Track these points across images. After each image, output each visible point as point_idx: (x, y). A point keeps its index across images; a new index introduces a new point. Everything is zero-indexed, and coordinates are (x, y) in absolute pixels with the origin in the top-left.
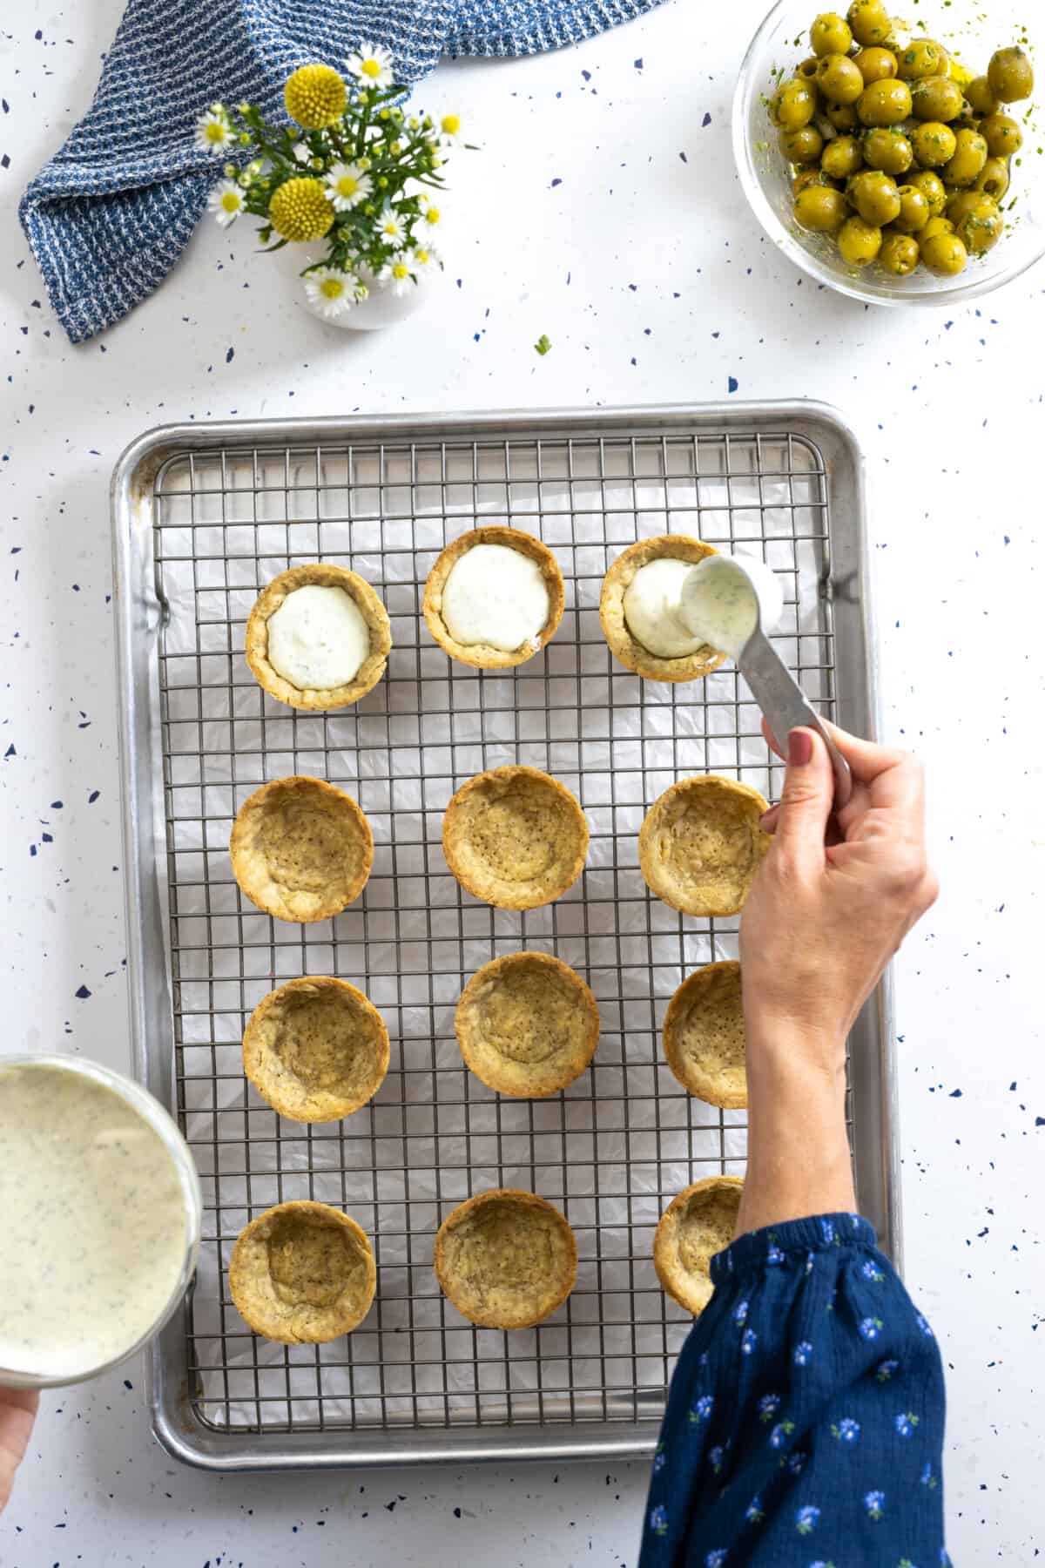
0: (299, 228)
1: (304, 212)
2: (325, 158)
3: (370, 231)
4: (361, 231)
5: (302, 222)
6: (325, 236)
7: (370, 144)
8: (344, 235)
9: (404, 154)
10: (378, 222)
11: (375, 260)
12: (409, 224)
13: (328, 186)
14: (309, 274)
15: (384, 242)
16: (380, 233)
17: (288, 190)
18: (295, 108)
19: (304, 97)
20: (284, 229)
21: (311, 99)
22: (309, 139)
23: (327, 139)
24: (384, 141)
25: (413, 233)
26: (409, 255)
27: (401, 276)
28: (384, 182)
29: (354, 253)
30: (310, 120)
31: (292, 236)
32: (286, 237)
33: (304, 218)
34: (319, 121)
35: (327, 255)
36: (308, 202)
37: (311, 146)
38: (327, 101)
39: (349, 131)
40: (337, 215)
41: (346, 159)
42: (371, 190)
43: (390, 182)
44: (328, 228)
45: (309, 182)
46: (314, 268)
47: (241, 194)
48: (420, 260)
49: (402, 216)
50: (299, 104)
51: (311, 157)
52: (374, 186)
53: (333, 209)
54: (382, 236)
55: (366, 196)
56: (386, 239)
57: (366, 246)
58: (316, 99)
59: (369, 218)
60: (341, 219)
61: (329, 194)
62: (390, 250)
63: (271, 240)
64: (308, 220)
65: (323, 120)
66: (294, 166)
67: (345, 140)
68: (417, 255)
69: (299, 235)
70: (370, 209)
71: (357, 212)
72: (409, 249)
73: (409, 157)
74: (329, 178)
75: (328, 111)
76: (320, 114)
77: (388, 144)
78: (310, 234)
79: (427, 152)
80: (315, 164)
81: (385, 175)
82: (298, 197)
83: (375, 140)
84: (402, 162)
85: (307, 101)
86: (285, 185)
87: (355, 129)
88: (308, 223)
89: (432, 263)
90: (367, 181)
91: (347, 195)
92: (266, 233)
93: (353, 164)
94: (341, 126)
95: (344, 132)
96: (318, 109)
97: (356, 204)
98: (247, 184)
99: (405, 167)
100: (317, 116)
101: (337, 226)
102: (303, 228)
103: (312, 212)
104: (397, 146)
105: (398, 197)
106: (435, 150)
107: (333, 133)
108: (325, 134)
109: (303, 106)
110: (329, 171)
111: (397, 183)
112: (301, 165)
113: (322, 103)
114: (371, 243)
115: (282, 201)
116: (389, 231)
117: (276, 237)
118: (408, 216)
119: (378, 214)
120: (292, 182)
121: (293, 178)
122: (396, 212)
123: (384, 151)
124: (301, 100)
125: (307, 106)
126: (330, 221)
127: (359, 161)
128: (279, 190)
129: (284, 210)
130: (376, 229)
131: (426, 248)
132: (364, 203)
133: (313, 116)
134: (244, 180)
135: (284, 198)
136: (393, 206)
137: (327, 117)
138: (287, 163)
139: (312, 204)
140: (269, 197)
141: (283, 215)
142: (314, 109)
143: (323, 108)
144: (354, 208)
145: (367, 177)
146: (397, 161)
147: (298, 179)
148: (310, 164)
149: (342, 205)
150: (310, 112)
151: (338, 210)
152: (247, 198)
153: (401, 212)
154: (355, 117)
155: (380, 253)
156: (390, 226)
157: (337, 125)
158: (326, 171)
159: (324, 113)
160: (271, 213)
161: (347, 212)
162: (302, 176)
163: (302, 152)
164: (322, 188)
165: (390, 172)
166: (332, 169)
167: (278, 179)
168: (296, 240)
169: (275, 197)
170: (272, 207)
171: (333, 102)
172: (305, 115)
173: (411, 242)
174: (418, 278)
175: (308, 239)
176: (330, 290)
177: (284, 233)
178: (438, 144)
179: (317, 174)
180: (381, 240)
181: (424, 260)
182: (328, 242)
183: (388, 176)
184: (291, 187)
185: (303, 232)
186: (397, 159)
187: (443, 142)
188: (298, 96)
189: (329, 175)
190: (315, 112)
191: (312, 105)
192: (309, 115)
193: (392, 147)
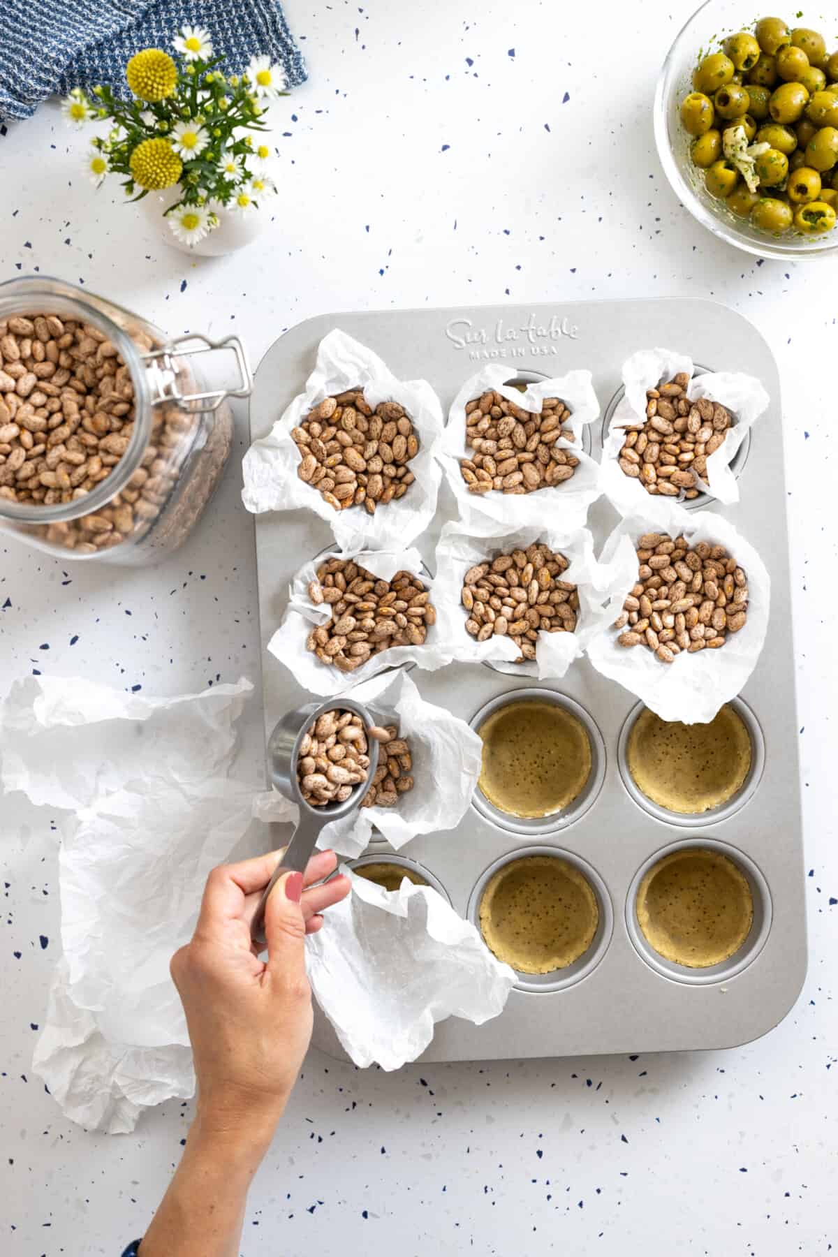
0: (155, 179)
1: (158, 166)
2: (168, 121)
3: (214, 172)
4: (206, 173)
5: (157, 174)
6: (178, 182)
7: (202, 104)
8: (194, 179)
9: (230, 107)
10: (219, 164)
11: (222, 194)
12: (243, 162)
13: (174, 142)
14: (171, 212)
15: (227, 180)
16: (223, 173)
17: (142, 149)
18: (137, 87)
19: (143, 78)
20: (144, 181)
21: (149, 78)
22: (153, 108)
23: (166, 106)
24: (213, 100)
25: (248, 170)
26: (248, 187)
27: (245, 204)
28: (218, 133)
29: (203, 193)
30: (150, 94)
31: (150, 186)
32: (146, 187)
33: (158, 171)
34: (157, 95)
35: (182, 196)
36: (160, 158)
37: (155, 113)
38: (161, 78)
39: (183, 97)
40: (184, 164)
41: (186, 119)
42: (209, 140)
43: (222, 131)
44: (178, 176)
45: (157, 141)
46: (173, 208)
47: (106, 158)
48: (258, 189)
49: (237, 157)
50: (139, 83)
51: (157, 121)
52: (210, 137)
53: (181, 160)
54: (225, 176)
55: (206, 145)
56: (228, 177)
57: (213, 186)
58: (152, 78)
59: (211, 162)
60: (188, 167)
61: (175, 148)
62: (231, 185)
63: (135, 191)
64: (162, 172)
65: (160, 93)
66: (144, 130)
67: (182, 105)
68: (255, 185)
69: (156, 185)
70: (210, 155)
71: (200, 159)
72: (247, 181)
73: (234, 110)
74: (174, 135)
75: (163, 85)
76: (157, 89)
77: (216, 101)
78: (165, 183)
79: (249, 104)
80: (160, 126)
81: (218, 127)
82: (152, 155)
83: (205, 101)
84: (230, 114)
85: (146, 80)
86: (140, 146)
87: (188, 94)
88: (162, 175)
89: (268, 189)
90: (205, 133)
91: (190, 147)
92: (129, 186)
93: (191, 121)
94: (176, 94)
95: (180, 98)
96: (155, 85)
97: (198, 153)
98: (109, 150)
99: (232, 118)
100: (155, 91)
101: (185, 173)
102: (158, 179)
103: (165, 165)
104: (224, 103)
105: (230, 142)
106: (254, 100)
107: (169, 100)
108: (164, 103)
109: (143, 85)
110: (174, 130)
111: (227, 132)
112: (149, 128)
113: (158, 80)
114: (217, 182)
115: (140, 159)
116: (230, 170)
117: (138, 189)
118: (242, 156)
119: (217, 159)
120: (145, 143)
121: (146, 139)
122: (232, 154)
123: (214, 108)
124: (140, 80)
125: (146, 84)
126: (179, 169)
127: (195, 118)
128: (136, 150)
129: (141, 165)
130: (219, 170)
131: (261, 178)
132: (204, 151)
133: (152, 91)
134: (106, 147)
135: (140, 156)
136: (228, 149)
137: (163, 91)
138: (139, 129)
139: (164, 158)
140: (128, 158)
141: (142, 170)
142: (152, 86)
143: (159, 84)
144: (197, 157)
145: (204, 130)
146: (226, 114)
147: (150, 140)
148: (157, 127)
149: (188, 155)
150: (149, 88)
151: (185, 160)
152: (111, 161)
153: (236, 154)
154: (187, 85)
155: (224, 190)
156: (229, 165)
157: (173, 95)
158: (170, 131)
159: (160, 87)
160: (132, 170)
161: (192, 160)
162: (152, 137)
163: (149, 119)
164: (169, 144)
165: (222, 124)
166: (175, 127)
167: (134, 141)
168: (154, 188)
169: (134, 156)
170: (132, 165)
171: (166, 78)
172: (145, 91)
173: (248, 175)
174: (258, 203)
175: (164, 187)
176: (189, 223)
177: (144, 184)
178: (256, 95)
179: (163, 134)
180: (224, 179)
181: (261, 188)
182: (180, 187)
183: (220, 127)
184: (144, 147)
185: (158, 184)
186: (225, 112)
187: (260, 93)
188: (138, 77)
189: (173, 133)
190: (153, 87)
191: (150, 83)
192: (148, 91)
193: (220, 104)
